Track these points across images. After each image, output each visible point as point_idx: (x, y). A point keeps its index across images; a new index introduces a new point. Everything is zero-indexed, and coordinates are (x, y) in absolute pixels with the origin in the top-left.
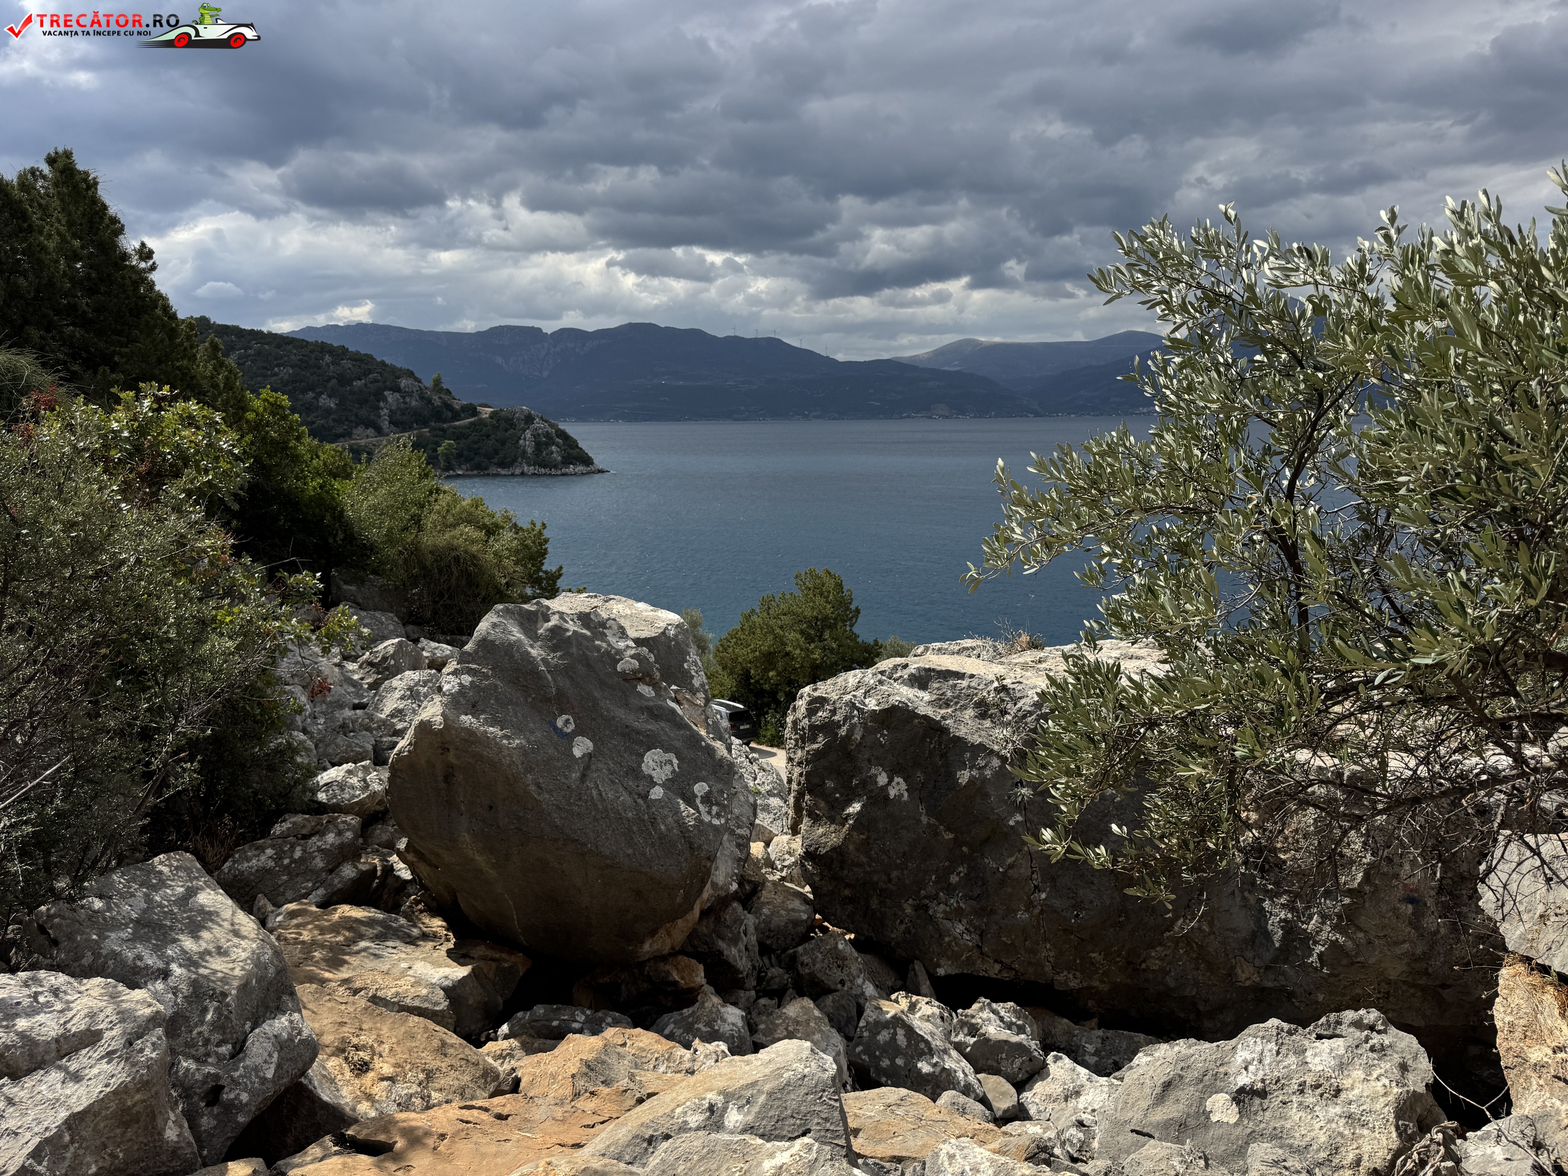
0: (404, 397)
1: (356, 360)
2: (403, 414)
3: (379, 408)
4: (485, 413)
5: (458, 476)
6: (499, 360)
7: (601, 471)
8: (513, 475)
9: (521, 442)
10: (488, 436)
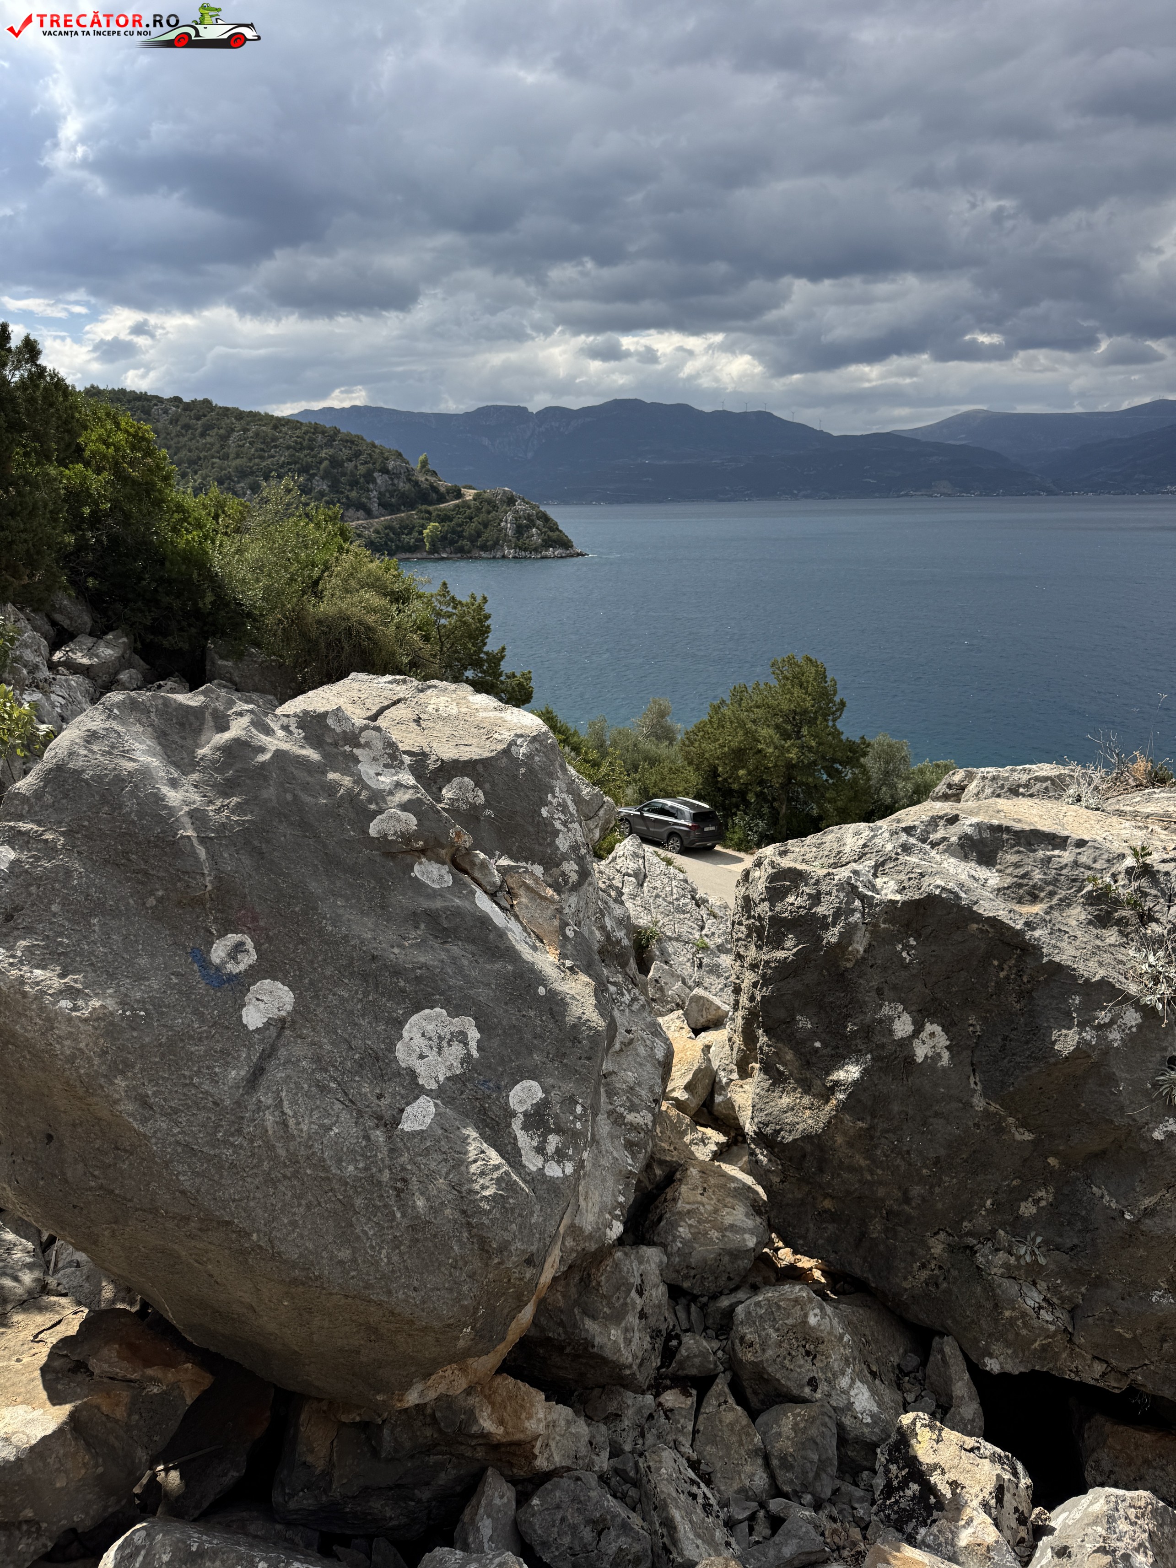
0: (392, 479)
1: (347, 441)
2: (392, 496)
3: (368, 490)
4: (469, 494)
5: (443, 559)
6: (486, 442)
7: (579, 555)
8: (494, 558)
9: (503, 524)
10: (471, 518)
